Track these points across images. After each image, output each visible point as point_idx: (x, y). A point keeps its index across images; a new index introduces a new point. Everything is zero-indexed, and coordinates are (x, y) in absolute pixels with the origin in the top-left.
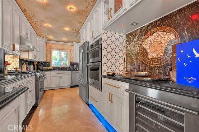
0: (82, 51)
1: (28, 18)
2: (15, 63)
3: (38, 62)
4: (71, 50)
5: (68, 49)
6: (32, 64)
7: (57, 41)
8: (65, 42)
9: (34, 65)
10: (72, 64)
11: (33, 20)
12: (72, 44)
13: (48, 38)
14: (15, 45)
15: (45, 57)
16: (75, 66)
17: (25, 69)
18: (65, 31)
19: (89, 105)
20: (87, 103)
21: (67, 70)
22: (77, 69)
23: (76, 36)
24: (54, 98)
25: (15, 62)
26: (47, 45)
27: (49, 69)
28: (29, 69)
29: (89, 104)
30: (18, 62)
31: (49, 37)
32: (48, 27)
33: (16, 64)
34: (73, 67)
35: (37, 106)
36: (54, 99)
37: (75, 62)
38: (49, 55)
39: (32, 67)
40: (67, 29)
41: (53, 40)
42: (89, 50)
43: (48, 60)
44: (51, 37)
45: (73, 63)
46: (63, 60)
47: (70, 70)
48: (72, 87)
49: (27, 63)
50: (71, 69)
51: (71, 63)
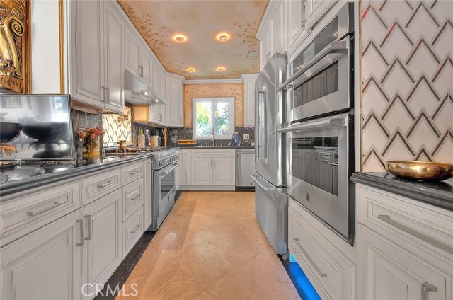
0: (264, 88)
1: (141, 30)
2: (123, 132)
3: (170, 129)
4: (238, 97)
5: (230, 95)
6: (158, 133)
7: (205, 78)
8: (222, 78)
9: (161, 136)
10: (240, 131)
11: (149, 33)
12: (239, 81)
13: (186, 72)
14: (108, 89)
15: (181, 115)
16: (246, 137)
17: (142, 145)
18: (219, 43)
19: (286, 264)
20: (280, 256)
21: (227, 145)
22: (253, 144)
23: (247, 53)
24: (195, 215)
25: (123, 128)
26: (186, 90)
27: (189, 143)
28: (150, 144)
29: (288, 260)
30: (129, 129)
31: (187, 70)
32: (180, 41)
33: (126, 134)
34: (242, 139)
35: (155, 232)
36: (192, 219)
37: (246, 125)
38: (189, 113)
39: (156, 139)
40: (224, 36)
41: (197, 78)
42: (288, 77)
43: (188, 125)
44: (191, 70)
45: (243, 127)
46: (222, 122)
47: (234, 146)
48: (239, 189)
49: (147, 131)
50: (238, 144)
51: (237, 129)
